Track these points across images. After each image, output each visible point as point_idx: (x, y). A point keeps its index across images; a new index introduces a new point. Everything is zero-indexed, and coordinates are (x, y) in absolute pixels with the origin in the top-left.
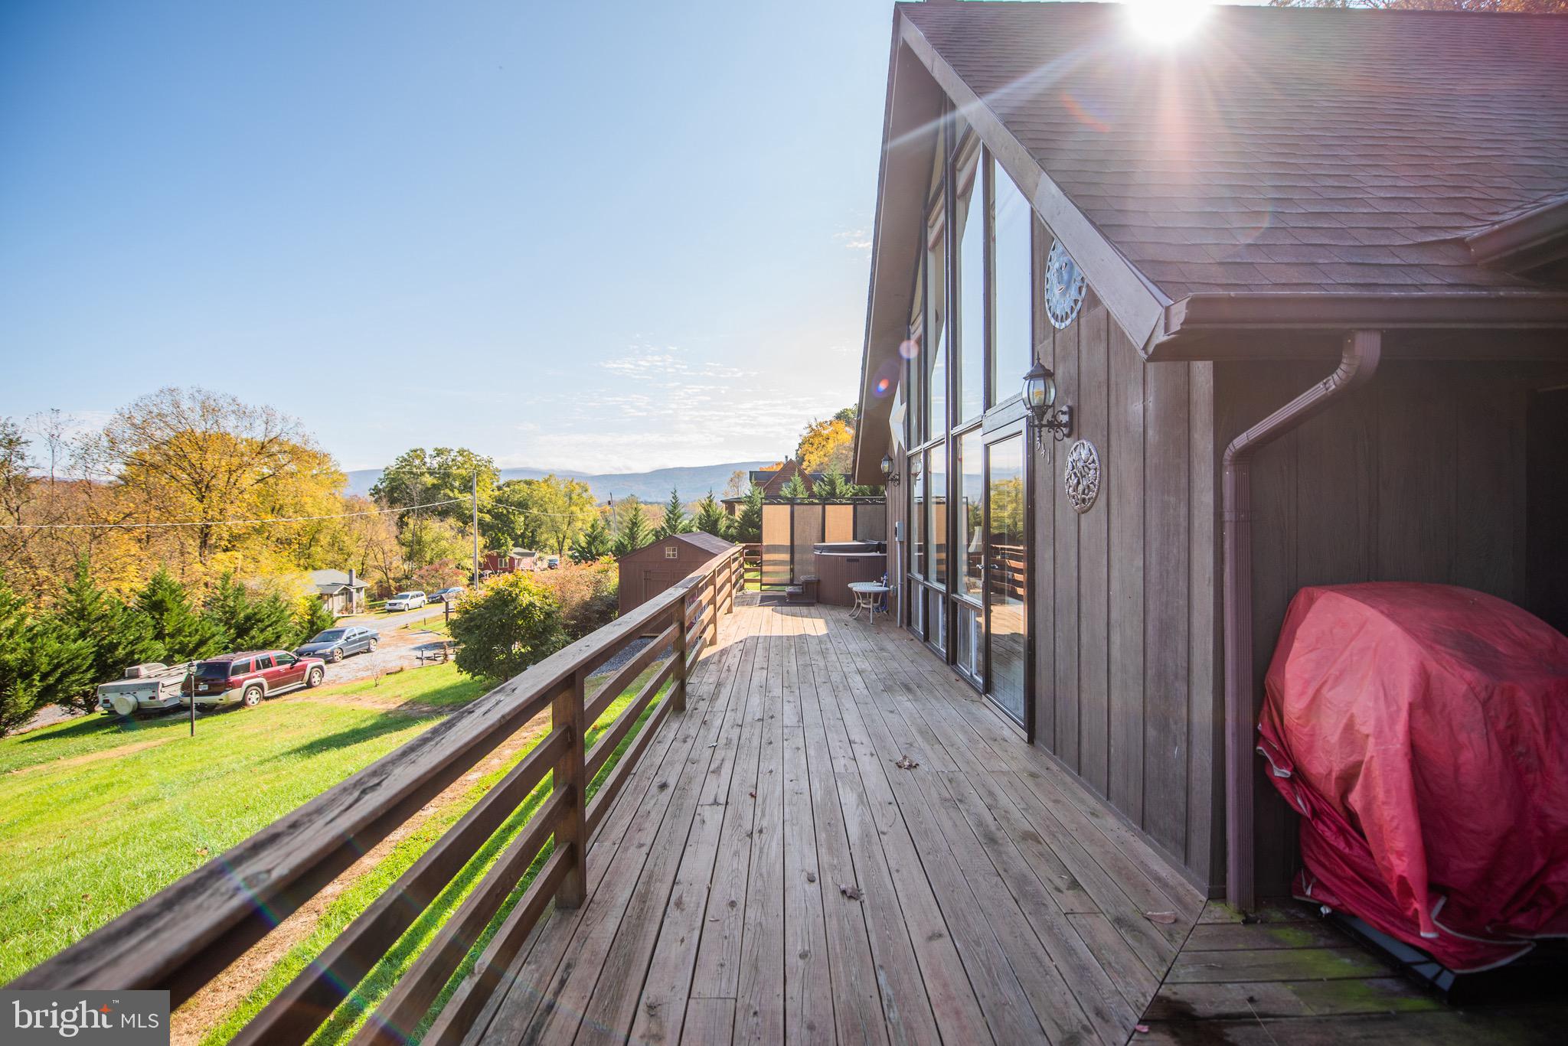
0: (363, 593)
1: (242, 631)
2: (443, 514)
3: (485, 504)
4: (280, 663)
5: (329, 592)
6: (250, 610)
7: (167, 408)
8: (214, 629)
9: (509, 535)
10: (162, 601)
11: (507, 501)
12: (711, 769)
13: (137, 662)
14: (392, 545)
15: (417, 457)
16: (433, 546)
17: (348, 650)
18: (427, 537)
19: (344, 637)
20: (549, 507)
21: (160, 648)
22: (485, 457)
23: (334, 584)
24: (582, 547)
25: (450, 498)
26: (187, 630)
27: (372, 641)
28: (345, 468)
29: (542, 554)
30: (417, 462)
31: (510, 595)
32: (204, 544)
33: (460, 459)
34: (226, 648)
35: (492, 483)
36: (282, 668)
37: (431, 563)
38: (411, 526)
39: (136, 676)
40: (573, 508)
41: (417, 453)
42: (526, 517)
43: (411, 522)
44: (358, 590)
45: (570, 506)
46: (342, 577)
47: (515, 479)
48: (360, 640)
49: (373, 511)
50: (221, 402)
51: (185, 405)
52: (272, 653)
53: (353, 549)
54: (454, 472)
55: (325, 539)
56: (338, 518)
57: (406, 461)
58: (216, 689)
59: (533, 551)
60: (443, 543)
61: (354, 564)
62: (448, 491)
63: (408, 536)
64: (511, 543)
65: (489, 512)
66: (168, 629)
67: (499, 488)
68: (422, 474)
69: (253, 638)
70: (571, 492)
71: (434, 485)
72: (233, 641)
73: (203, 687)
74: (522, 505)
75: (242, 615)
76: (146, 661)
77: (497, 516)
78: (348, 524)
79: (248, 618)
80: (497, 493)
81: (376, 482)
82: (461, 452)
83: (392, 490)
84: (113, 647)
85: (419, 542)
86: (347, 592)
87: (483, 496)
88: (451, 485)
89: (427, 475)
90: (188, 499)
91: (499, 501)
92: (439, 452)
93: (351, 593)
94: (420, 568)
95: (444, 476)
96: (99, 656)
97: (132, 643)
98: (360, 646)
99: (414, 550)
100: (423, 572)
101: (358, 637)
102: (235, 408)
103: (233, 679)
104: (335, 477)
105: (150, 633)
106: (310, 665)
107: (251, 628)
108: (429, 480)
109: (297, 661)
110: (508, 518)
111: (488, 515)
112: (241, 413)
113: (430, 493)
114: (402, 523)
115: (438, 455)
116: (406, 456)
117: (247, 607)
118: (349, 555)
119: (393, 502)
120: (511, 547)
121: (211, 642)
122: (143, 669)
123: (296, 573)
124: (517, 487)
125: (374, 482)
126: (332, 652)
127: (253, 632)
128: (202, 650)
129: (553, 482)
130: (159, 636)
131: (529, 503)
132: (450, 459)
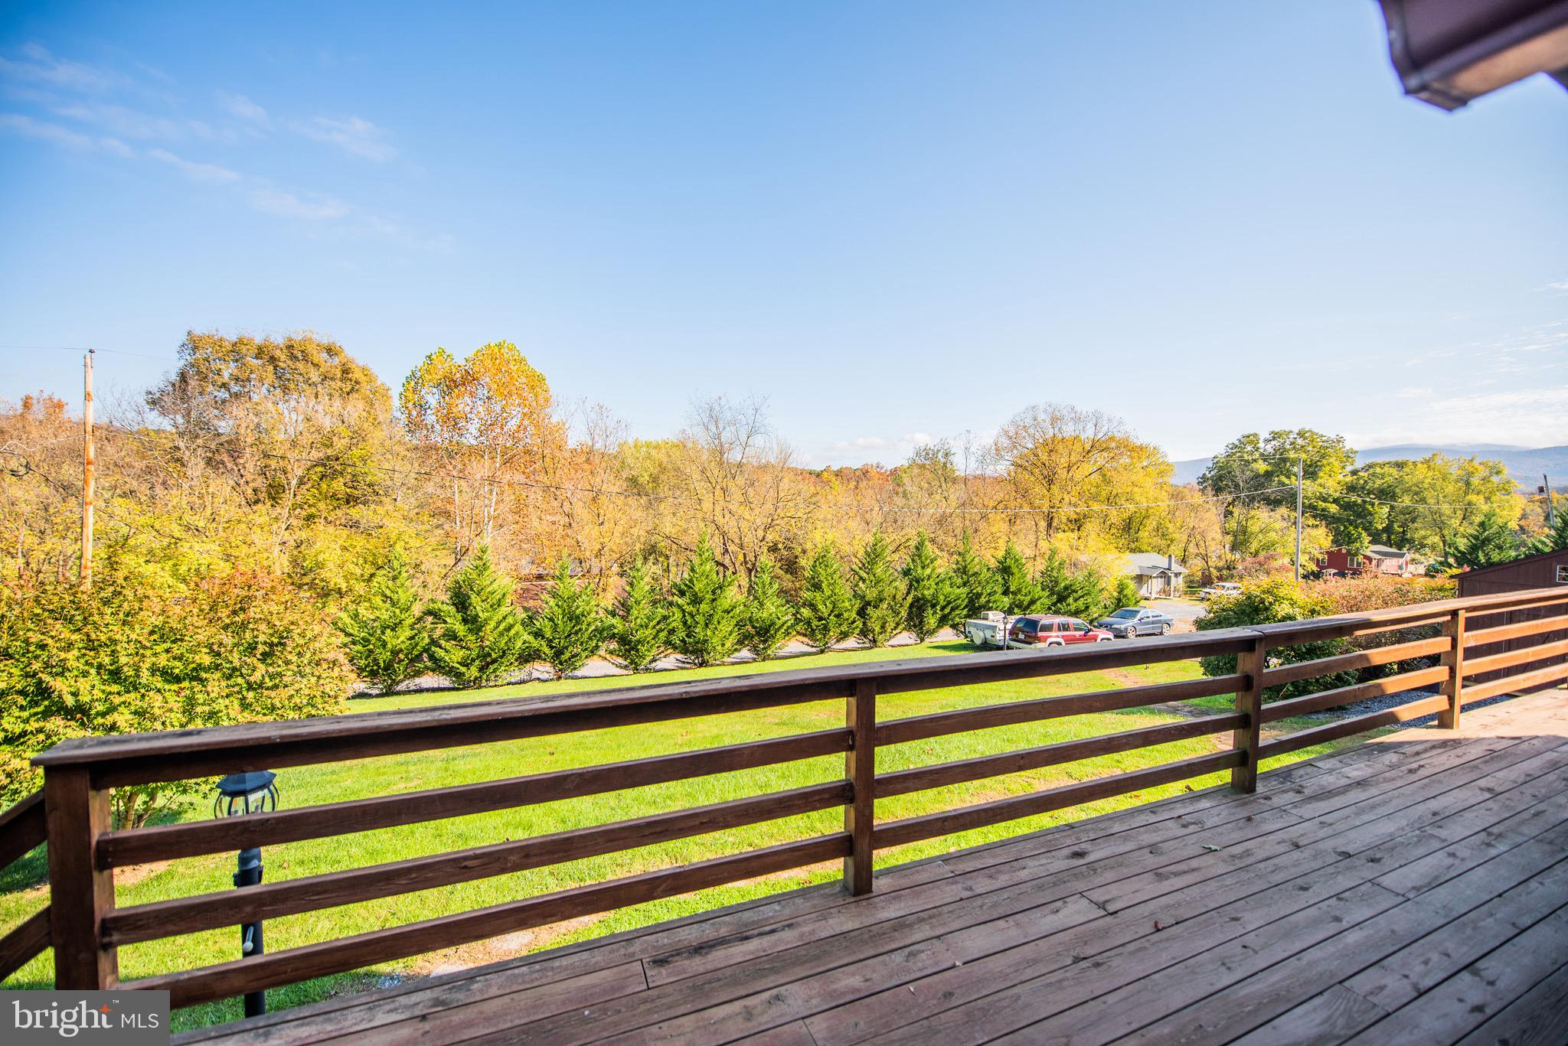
0: (1181, 579)
1: (1062, 599)
2: (1273, 503)
3: (1331, 492)
4: (1076, 629)
5: (1149, 574)
6: (1067, 582)
7: (1029, 421)
8: (1041, 593)
9: (1365, 529)
10: (1010, 567)
11: (1363, 488)
12: (1160, 871)
13: (990, 609)
14: (1215, 533)
15: (1250, 443)
16: (1261, 536)
17: (1141, 630)
18: (1254, 527)
19: (1138, 617)
20: (1429, 495)
21: (1006, 601)
22: (1333, 437)
23: (1155, 567)
24: (1460, 552)
25: (1284, 484)
26: (1024, 591)
27: (1165, 626)
28: (1172, 458)
29: (1417, 556)
30: (1249, 448)
31: (1263, 603)
32: (1050, 525)
33: (1300, 441)
34: (1050, 609)
35: (1343, 468)
36: (1077, 633)
37: (1256, 554)
38: (1236, 514)
39: (986, 619)
40: (1472, 497)
41: (1251, 439)
42: (1392, 508)
43: (1236, 511)
44: (1177, 575)
45: (1466, 493)
46: (1162, 562)
47: (1380, 460)
48: (1153, 623)
49: (1198, 499)
50: (1065, 412)
51: (1041, 416)
52: (1072, 620)
53: (1176, 536)
54: (1292, 456)
55: (1151, 524)
56: (1163, 505)
57: (1238, 447)
58: (1029, 640)
59: (1405, 550)
60: (1273, 535)
61: (1176, 550)
62: (1283, 479)
63: (1233, 525)
64: (1366, 539)
65: (1335, 501)
66: (1013, 588)
67: (1354, 473)
68: (1255, 461)
69: (1069, 605)
70: (1470, 474)
71: (1267, 472)
72: (1054, 604)
73: (1021, 636)
74: (1386, 494)
75: (1063, 585)
76: (996, 609)
77: (1347, 506)
78: (1172, 512)
79: (1066, 588)
80: (1349, 479)
81: (1204, 471)
82: (1301, 434)
83: (1220, 478)
84: (979, 595)
85: (1244, 533)
86: (1164, 575)
87: (1332, 482)
88: (1288, 470)
89: (1261, 461)
90: (1039, 490)
91: (1352, 488)
92: (1275, 436)
93: (1169, 577)
94: (1244, 560)
95: (1280, 463)
96: (971, 601)
97: (989, 594)
98: (1153, 628)
99: (1240, 540)
100: (1246, 564)
101: (1151, 619)
102: (1073, 415)
103: (1040, 634)
104: (1162, 467)
105: (999, 590)
106: (1101, 636)
107: (1068, 596)
108: (1262, 467)
109: (1090, 630)
110: (1364, 509)
111: (1334, 506)
112: (1077, 420)
113: (1260, 481)
114: (1228, 514)
115: (1274, 439)
116: (1237, 443)
117: (1066, 579)
118: (1172, 541)
119: (1218, 490)
120: (1366, 544)
121: (1038, 603)
122: (990, 613)
123: (1116, 554)
124: (1378, 470)
125: (1203, 471)
126: (1126, 629)
127: (1070, 600)
128: (1033, 608)
129: (1438, 461)
130: (1006, 593)
131: (1397, 490)
132: (1288, 442)
